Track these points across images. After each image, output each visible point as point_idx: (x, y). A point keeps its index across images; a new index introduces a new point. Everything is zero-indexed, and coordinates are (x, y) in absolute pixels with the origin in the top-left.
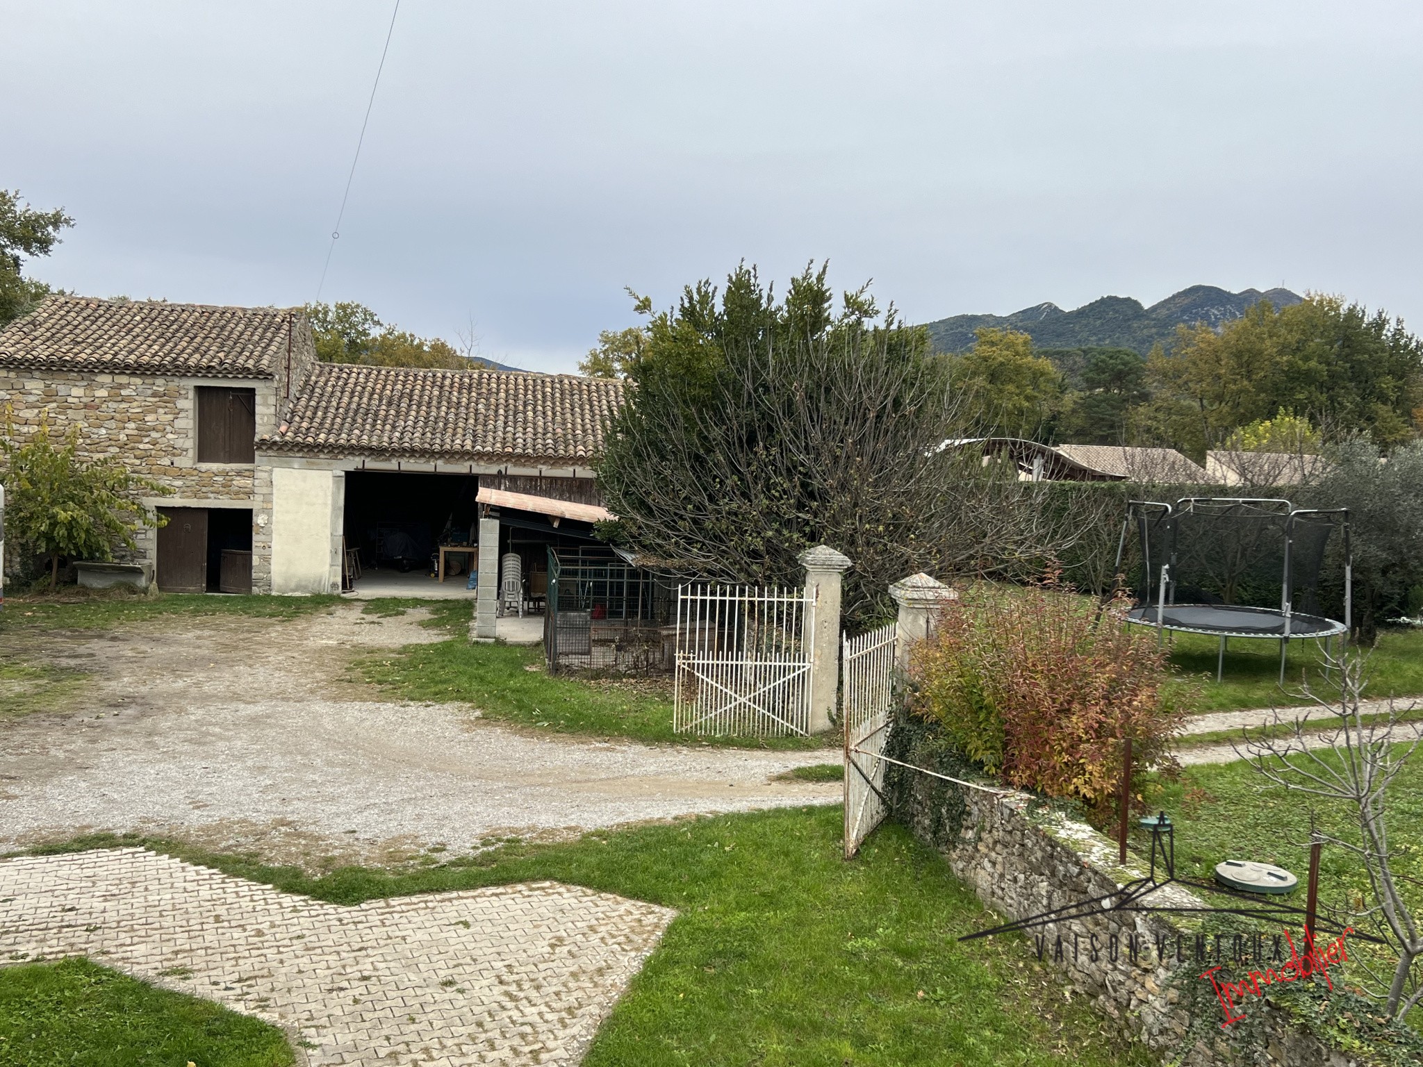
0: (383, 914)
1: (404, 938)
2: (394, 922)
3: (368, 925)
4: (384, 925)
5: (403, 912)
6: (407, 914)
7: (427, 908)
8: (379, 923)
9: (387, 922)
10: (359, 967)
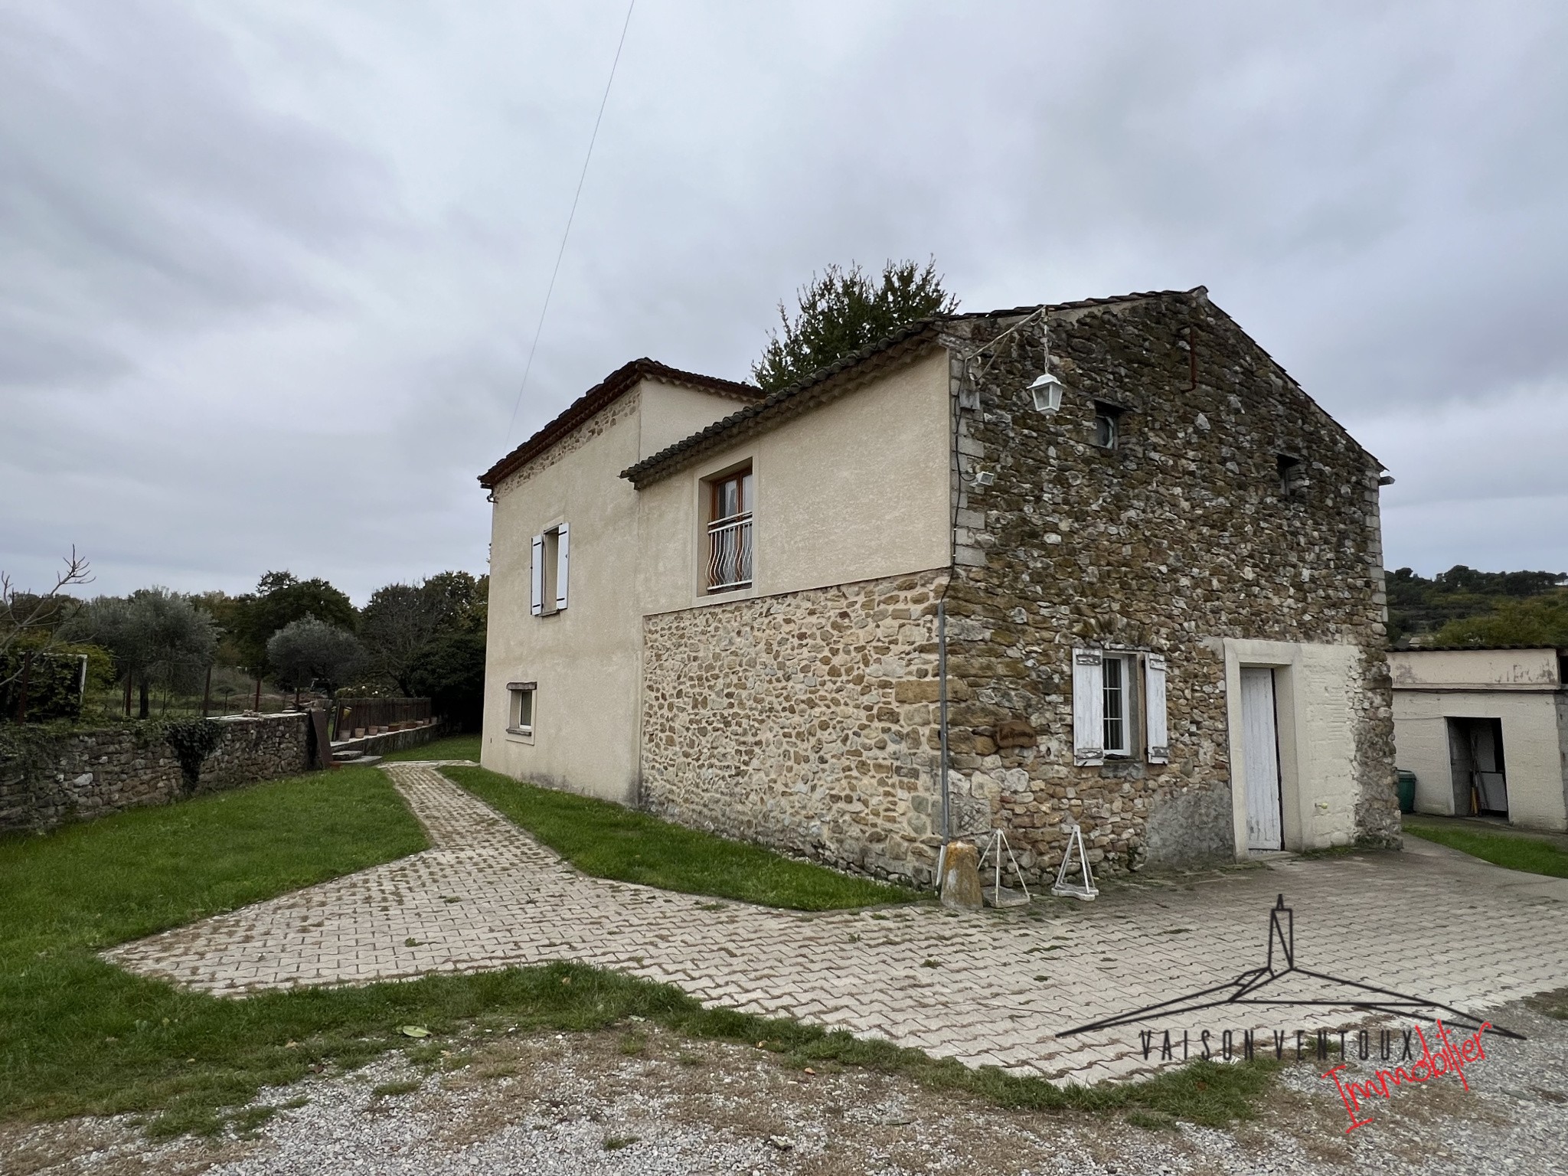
0: (518, 956)
1: (491, 930)
2: (503, 947)
3: (536, 944)
4: (516, 943)
5: (491, 958)
6: (484, 955)
7: (455, 962)
8: (522, 945)
9: (512, 946)
10: (539, 910)
